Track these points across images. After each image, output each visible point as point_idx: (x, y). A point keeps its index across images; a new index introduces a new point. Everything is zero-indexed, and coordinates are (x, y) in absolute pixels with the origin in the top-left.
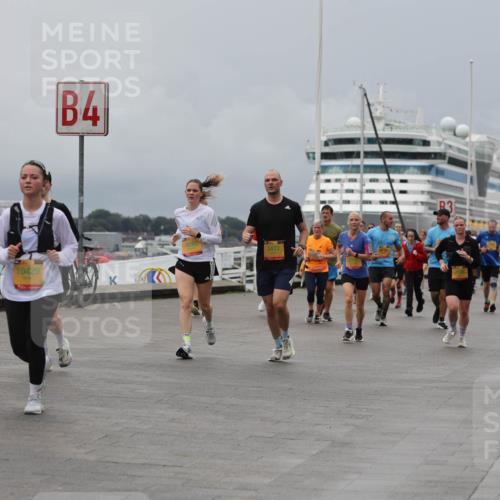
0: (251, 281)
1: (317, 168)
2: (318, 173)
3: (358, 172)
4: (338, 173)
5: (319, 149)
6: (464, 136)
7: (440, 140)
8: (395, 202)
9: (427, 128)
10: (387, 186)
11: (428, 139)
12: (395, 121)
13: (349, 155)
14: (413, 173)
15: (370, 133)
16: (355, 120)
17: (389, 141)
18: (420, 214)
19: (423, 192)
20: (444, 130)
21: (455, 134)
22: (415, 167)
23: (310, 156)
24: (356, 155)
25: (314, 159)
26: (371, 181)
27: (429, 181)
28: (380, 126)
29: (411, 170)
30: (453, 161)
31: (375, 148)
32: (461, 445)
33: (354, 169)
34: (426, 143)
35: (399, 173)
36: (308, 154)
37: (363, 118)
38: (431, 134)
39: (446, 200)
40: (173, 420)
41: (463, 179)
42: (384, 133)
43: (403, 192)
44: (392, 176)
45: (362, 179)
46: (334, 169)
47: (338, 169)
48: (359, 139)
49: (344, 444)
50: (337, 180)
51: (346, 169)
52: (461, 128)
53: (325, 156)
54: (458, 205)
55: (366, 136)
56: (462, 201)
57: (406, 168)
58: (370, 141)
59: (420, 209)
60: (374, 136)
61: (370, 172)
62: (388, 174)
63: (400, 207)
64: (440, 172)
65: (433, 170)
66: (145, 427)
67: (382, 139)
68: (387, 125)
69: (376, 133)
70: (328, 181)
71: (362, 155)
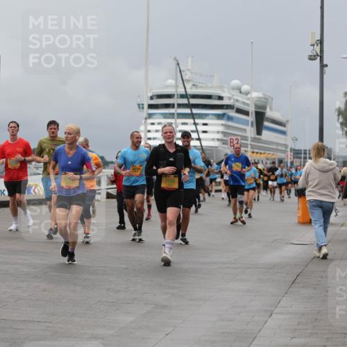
0: (100, 193)
1: (145, 115)
2: (146, 119)
3: (173, 118)
4: (160, 118)
5: (146, 102)
6: (247, 94)
7: (230, 96)
8: (199, 139)
9: (221, 88)
10: (193, 128)
11: (222, 95)
12: (199, 83)
13: (167, 106)
14: (211, 119)
15: (181, 91)
16: (171, 82)
17: (194, 96)
18: (216, 147)
19: (218, 132)
20: (233, 89)
21: (240, 92)
22: (213, 114)
23: (140, 106)
24: (172, 106)
25: (143, 108)
26: (183, 124)
27: (222, 125)
28: (188, 86)
29: (211, 116)
30: (239, 111)
31: (185, 101)
32: (245, 307)
33: (171, 116)
34: (220, 98)
35: (202, 118)
36: (139, 105)
37: (176, 80)
38: (224, 92)
39: (234, 138)
40: (44, 290)
41: (246, 123)
42: (191, 91)
43: (205, 132)
44: (197, 121)
45: (176, 123)
46: (157, 116)
47: (160, 116)
48: (174, 95)
49: (164, 307)
50: (159, 124)
51: (165, 116)
52: (245, 88)
53: (151, 106)
54: (243, 141)
55: (179, 93)
56: (245, 138)
57: (206, 115)
58: (182, 96)
59: (216, 144)
60: (184, 93)
61: (182, 118)
62: (194, 119)
63: (202, 142)
64: (230, 118)
65: (226, 117)
66: (26, 295)
67: (190, 95)
68: (194, 85)
69: (186, 91)
70: (153, 124)
71: (176, 106)
